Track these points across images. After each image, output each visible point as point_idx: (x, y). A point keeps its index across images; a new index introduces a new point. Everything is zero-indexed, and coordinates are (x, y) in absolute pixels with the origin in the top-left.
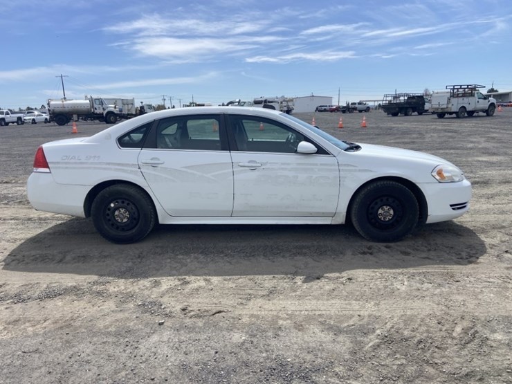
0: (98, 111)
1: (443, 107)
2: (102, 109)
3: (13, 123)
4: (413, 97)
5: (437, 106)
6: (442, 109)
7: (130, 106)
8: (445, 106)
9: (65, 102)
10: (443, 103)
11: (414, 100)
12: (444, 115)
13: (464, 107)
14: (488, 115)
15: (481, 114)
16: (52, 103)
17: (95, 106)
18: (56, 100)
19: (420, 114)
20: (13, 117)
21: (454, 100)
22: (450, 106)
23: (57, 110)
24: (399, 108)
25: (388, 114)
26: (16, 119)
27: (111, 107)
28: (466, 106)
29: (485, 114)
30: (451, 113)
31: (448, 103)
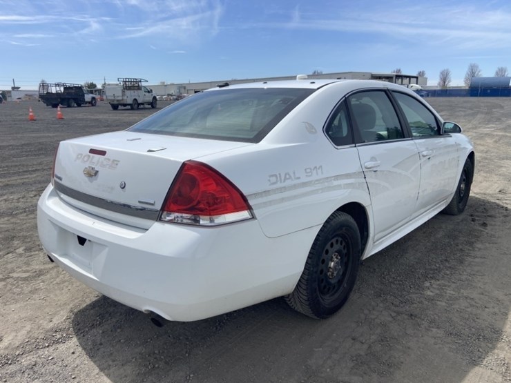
1: (119, 99)
4: (70, 88)
5: (113, 98)
6: (118, 100)
8: (120, 98)
10: (118, 95)
11: (73, 91)
12: (118, 107)
13: (135, 99)
14: (153, 107)
15: (147, 106)
19: (79, 105)
21: (128, 93)
22: (125, 98)
24: (61, 98)
25: (47, 105)
28: (137, 98)
29: (150, 106)
30: (125, 105)
31: (123, 96)
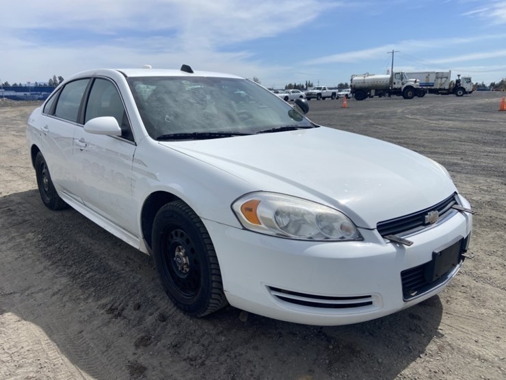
0: (396, 86)
2: (401, 84)
3: (328, 97)
7: (444, 80)
9: (366, 78)
16: (355, 78)
17: (395, 80)
18: (359, 76)
20: (328, 92)
23: (358, 85)
26: (330, 94)
27: (411, 82)
